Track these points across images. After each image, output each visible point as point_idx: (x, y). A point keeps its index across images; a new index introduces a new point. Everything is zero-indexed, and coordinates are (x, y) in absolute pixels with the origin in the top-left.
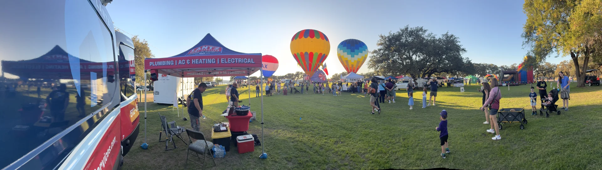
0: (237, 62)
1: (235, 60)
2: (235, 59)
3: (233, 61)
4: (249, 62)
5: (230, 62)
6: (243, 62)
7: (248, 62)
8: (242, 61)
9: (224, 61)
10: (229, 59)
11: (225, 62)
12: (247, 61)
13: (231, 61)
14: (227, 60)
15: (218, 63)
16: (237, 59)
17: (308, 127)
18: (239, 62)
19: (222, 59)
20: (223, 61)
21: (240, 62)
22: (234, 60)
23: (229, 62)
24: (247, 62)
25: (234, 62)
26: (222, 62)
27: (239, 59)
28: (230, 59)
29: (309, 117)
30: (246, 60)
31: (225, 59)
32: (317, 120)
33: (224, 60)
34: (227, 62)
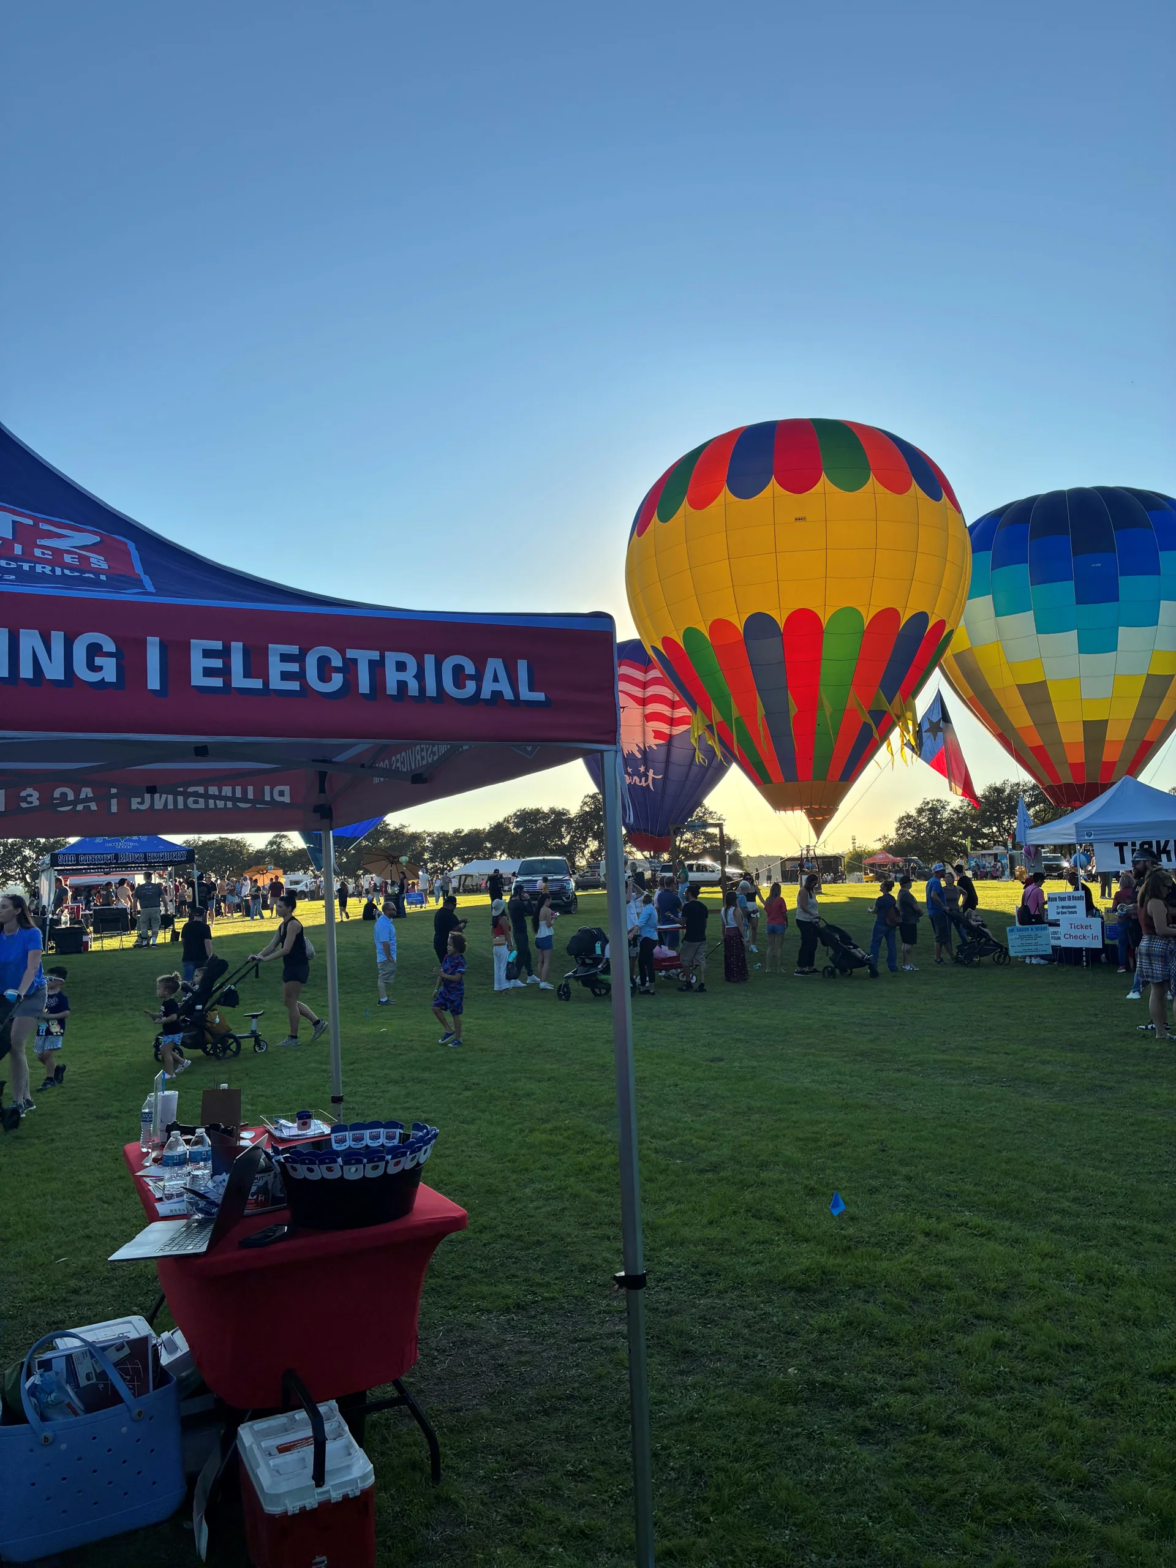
0: (364, 686)
1: (349, 668)
2: (351, 653)
3: (324, 677)
4: (497, 695)
5: (295, 686)
6: (431, 690)
7: (486, 694)
8: (420, 676)
9: (225, 672)
10: (275, 650)
11: (239, 680)
12: (478, 678)
13: (300, 676)
14: (255, 665)
15: (154, 682)
16: (363, 657)
17: (929, 1286)
18: (392, 688)
19: (198, 646)
20: (208, 672)
21: (402, 685)
22: (337, 661)
23: (276, 683)
24: (471, 686)
25: (337, 680)
26: (198, 679)
27: (391, 658)
28: (294, 649)
29: (873, 1191)
30: (470, 668)
31: (237, 647)
32: (976, 1219)
33: (225, 654)
34: (257, 684)
